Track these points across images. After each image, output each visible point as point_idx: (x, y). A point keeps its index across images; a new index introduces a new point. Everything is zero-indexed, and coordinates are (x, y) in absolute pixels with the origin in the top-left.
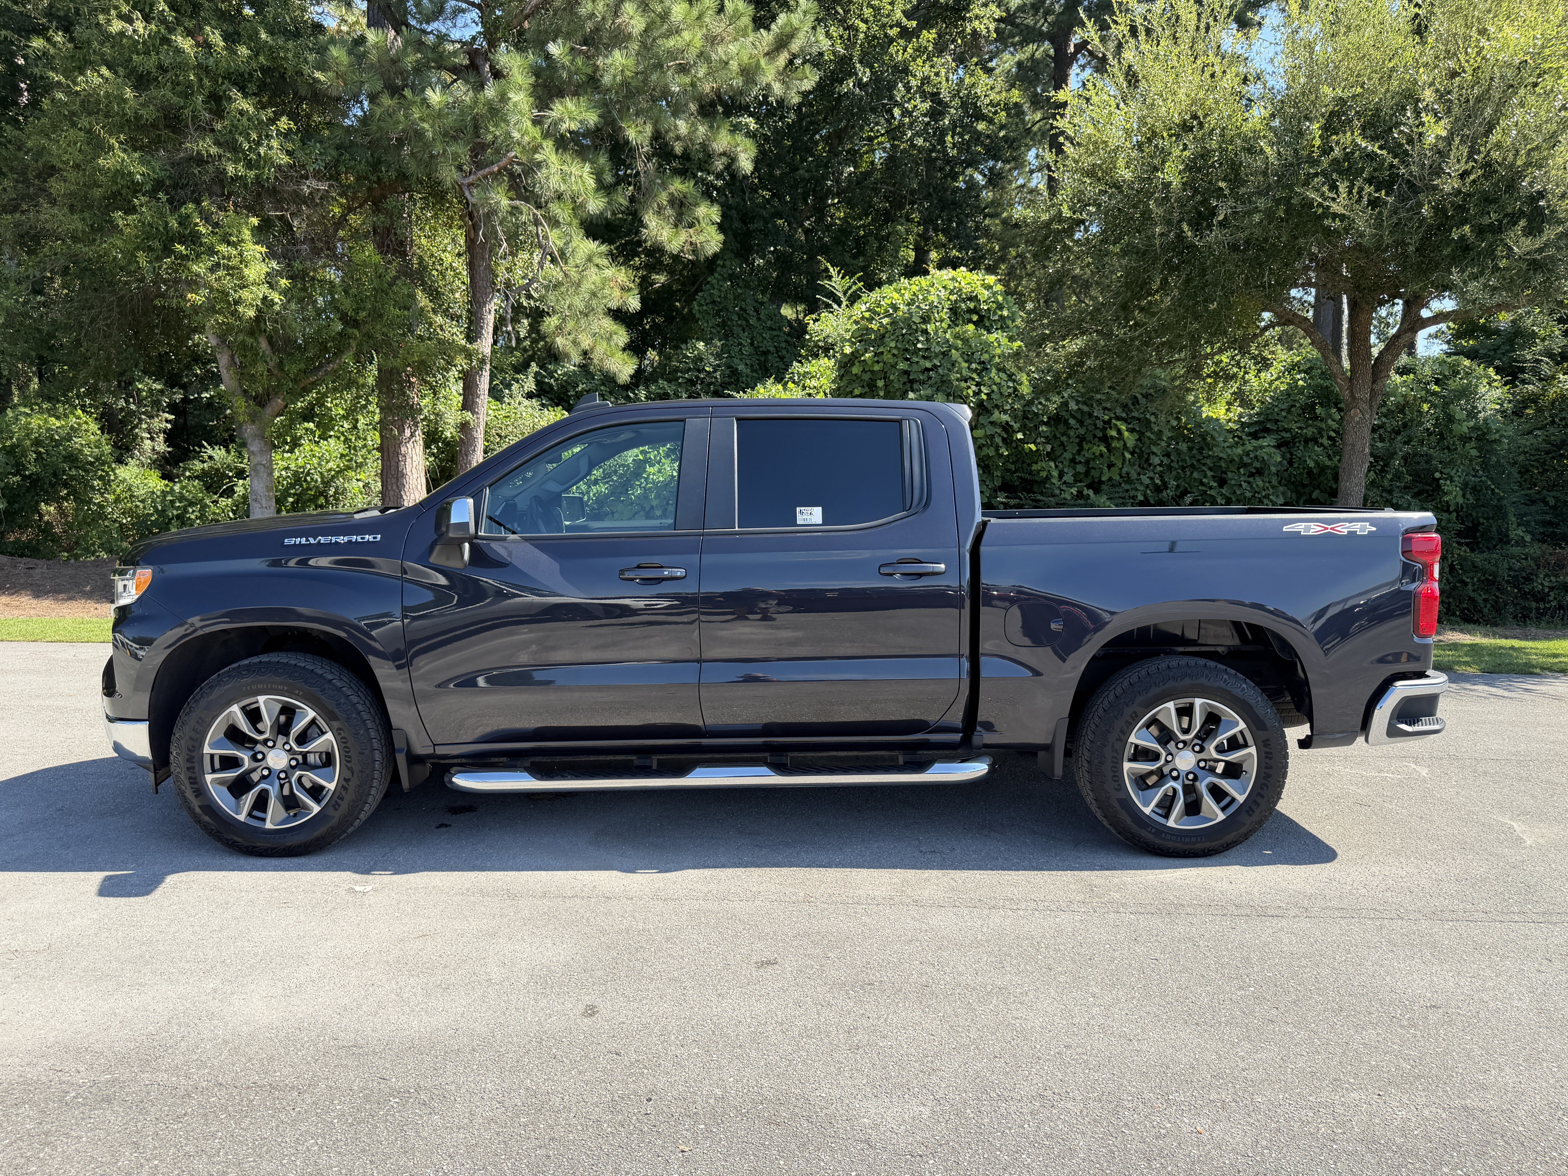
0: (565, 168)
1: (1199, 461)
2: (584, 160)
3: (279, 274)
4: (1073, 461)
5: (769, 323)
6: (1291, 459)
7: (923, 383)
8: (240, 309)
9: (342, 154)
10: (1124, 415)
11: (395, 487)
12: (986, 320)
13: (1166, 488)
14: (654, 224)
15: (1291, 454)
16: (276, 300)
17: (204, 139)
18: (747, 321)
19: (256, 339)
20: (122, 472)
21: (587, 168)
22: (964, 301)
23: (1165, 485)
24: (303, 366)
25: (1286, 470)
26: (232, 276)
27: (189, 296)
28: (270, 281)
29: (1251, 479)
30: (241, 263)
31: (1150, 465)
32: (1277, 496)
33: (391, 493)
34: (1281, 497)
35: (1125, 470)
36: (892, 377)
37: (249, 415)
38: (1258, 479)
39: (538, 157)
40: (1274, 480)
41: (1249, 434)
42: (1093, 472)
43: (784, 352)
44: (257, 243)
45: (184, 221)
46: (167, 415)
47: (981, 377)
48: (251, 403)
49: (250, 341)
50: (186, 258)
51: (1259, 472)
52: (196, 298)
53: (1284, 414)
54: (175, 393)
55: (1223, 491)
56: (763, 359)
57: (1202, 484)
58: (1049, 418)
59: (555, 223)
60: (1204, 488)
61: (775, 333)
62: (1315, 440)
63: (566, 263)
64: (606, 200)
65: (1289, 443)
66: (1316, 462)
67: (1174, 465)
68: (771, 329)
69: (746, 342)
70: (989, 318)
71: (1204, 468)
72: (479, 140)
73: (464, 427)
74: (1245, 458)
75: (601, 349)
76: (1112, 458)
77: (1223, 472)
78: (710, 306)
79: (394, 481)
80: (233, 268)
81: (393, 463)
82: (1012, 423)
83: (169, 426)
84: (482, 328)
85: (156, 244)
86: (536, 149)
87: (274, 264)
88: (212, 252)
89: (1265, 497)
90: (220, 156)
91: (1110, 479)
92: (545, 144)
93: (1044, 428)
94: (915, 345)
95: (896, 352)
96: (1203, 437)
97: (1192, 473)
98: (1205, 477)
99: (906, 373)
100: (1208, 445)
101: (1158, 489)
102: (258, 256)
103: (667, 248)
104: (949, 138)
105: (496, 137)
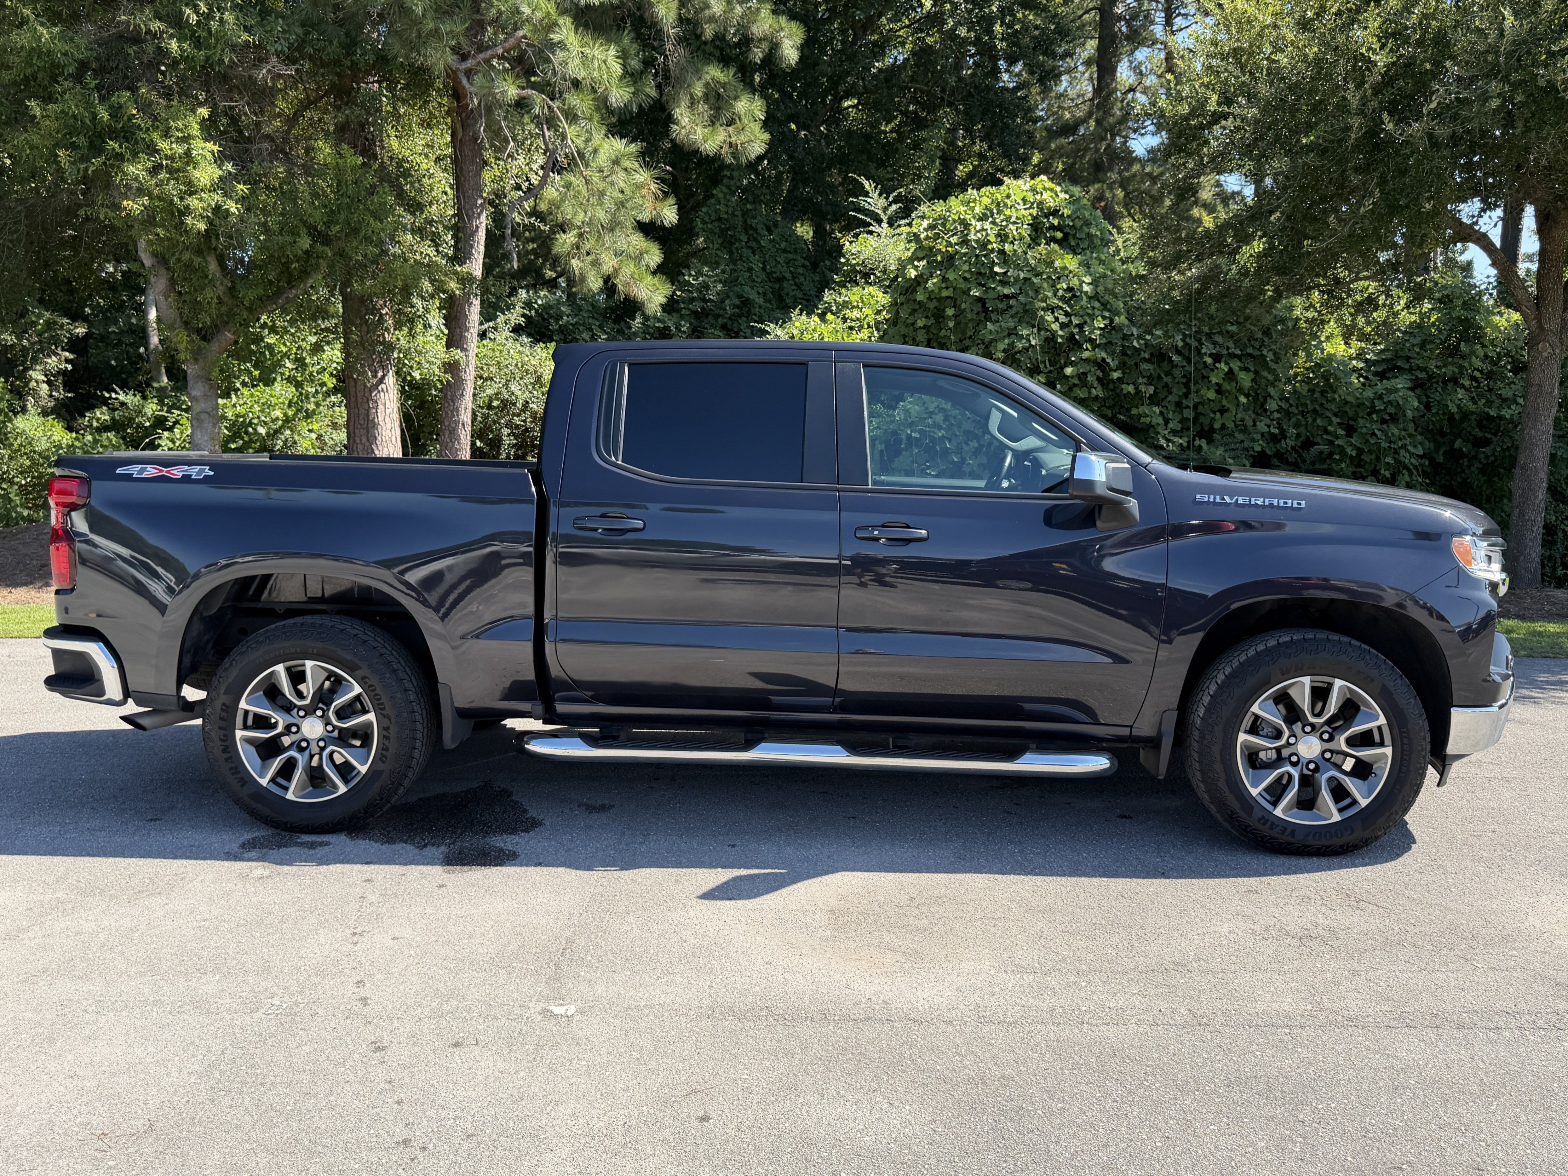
0: (587, 50)
1: (1322, 405)
2: (609, 41)
3: (236, 177)
4: (1178, 404)
5: (783, 245)
6: (1428, 403)
7: (1003, 312)
8: (189, 220)
9: (309, 33)
10: (1238, 352)
11: (364, 440)
12: (1070, 238)
13: (1285, 437)
14: (687, 120)
15: (1428, 397)
16: (233, 210)
17: (142, 12)
18: (758, 243)
19: (204, 258)
20: (20, 423)
21: (613, 51)
22: (1047, 216)
23: (1283, 434)
24: (261, 291)
25: (1423, 416)
26: (177, 179)
27: (125, 203)
28: (223, 185)
29: (1385, 426)
30: (188, 164)
31: (1266, 410)
32: (1415, 447)
33: (360, 447)
34: (1420, 447)
35: (1239, 416)
36: (963, 306)
37: (192, 352)
38: (1392, 426)
39: (555, 37)
40: (1411, 427)
41: (1376, 374)
42: (1202, 419)
43: (802, 279)
44: (206, 140)
45: (116, 111)
46: (67, 354)
47: (1071, 306)
48: (194, 337)
49: (197, 260)
50: (120, 157)
51: (1394, 419)
52: (134, 206)
53: (1417, 350)
54: (76, 327)
55: (1353, 441)
56: (777, 286)
57: (1326, 431)
58: (1152, 354)
59: (572, 117)
60: (1330, 438)
61: (791, 256)
62: (1455, 381)
63: (587, 166)
64: (632, 90)
65: (1424, 384)
66: (1459, 406)
67: (1293, 410)
68: (785, 251)
69: (757, 266)
70: (1074, 236)
71: (1329, 414)
72: (478, 17)
73: (452, 367)
74: (1377, 402)
75: (628, 270)
76: (1225, 402)
77: (1349, 419)
78: (716, 224)
79: (363, 432)
80: (178, 170)
81: (362, 411)
82: (1109, 360)
83: (70, 367)
84: (472, 246)
85: (82, 141)
86: (552, 26)
87: (229, 166)
88: (152, 149)
89: (1401, 448)
90: (162, 32)
91: (1223, 427)
92: (561, 21)
93: (1144, 366)
94: (991, 268)
95: (968, 275)
96: (1326, 377)
97: (1314, 420)
98: (1330, 423)
99: (980, 300)
100: (1330, 386)
101: (1274, 439)
102: (209, 156)
103: (702, 149)
104: (998, 28)
105: (500, 13)
